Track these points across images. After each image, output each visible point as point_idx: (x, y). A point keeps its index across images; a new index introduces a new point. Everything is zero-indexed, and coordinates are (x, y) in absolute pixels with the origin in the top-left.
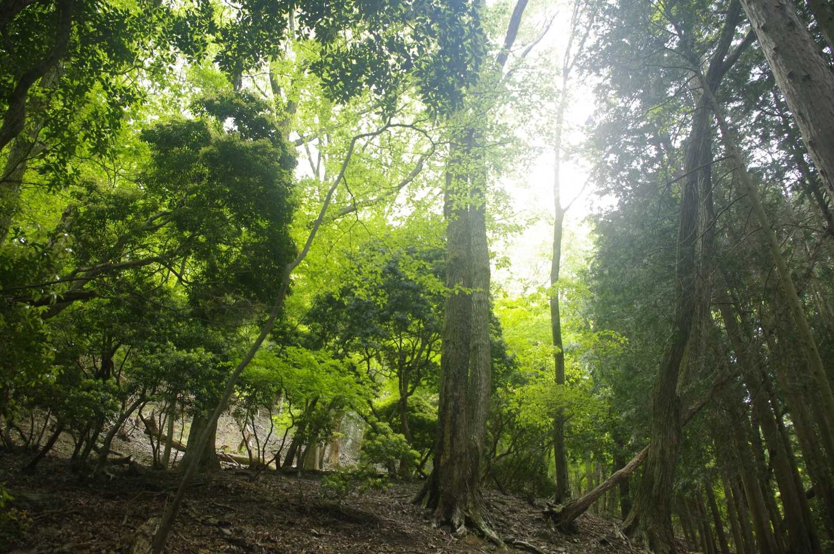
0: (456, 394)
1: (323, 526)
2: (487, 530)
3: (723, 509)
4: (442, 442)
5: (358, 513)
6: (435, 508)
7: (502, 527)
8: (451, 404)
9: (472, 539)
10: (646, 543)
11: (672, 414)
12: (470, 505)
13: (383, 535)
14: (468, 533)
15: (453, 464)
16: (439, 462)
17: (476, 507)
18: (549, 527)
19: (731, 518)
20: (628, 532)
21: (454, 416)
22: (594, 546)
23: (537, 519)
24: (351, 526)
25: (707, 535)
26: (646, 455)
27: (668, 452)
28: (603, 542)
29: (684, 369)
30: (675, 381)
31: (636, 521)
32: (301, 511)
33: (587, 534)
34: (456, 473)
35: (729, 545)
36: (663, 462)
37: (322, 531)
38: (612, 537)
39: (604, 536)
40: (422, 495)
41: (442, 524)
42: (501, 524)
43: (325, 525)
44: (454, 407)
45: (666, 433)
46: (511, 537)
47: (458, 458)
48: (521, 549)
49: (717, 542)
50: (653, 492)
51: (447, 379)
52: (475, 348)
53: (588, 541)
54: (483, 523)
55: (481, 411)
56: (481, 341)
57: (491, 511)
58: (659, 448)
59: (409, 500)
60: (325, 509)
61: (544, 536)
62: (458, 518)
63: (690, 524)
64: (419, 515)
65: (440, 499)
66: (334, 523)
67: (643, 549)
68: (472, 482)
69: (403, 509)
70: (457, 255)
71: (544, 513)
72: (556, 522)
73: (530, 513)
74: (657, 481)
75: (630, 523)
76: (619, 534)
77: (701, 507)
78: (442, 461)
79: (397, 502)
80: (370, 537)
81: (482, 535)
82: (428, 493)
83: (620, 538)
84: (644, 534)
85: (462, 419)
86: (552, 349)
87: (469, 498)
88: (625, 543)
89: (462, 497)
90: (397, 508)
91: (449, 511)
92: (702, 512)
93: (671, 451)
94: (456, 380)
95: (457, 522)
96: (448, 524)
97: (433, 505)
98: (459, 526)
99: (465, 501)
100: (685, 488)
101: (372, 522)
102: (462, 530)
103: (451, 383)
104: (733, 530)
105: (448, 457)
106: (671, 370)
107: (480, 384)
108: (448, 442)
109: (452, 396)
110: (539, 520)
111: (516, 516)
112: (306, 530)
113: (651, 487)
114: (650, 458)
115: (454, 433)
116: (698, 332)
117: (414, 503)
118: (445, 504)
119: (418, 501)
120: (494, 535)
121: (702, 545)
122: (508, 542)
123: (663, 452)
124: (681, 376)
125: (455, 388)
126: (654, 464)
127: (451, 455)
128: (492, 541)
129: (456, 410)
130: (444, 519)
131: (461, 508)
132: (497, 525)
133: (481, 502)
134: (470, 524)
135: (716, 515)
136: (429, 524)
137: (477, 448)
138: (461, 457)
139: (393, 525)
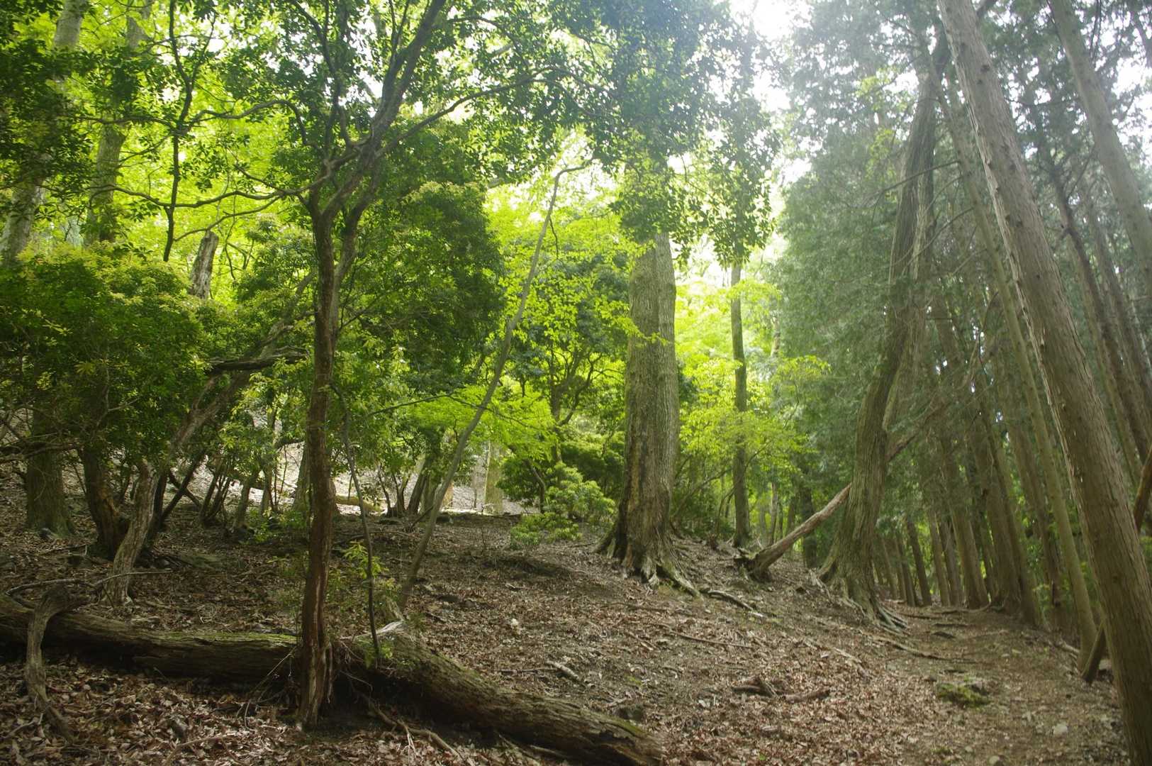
0: (644, 434)
1: (514, 579)
2: (681, 580)
3: (926, 549)
4: (629, 487)
5: (547, 565)
6: (622, 558)
7: (696, 577)
8: (639, 444)
9: (666, 590)
10: (845, 590)
11: (878, 451)
12: (661, 553)
13: (578, 587)
14: (661, 584)
15: (642, 510)
16: (626, 508)
17: (667, 554)
18: (741, 575)
19: (935, 559)
20: (825, 579)
21: (642, 458)
22: (790, 594)
23: (728, 567)
24: (543, 579)
25: (906, 580)
26: (847, 496)
27: (871, 491)
28: (800, 590)
29: (893, 399)
30: (882, 414)
31: (834, 567)
32: (488, 565)
33: (782, 581)
34: (645, 520)
35: (931, 592)
36: (866, 503)
37: (516, 585)
38: (809, 584)
39: (800, 584)
40: (606, 544)
41: (631, 575)
42: (693, 573)
43: (516, 578)
44: (642, 448)
45: (870, 472)
46: (706, 586)
47: (648, 504)
48: (719, 599)
49: (918, 588)
50: (854, 536)
51: (634, 416)
52: (661, 379)
53: (784, 590)
54: (676, 573)
55: (670, 452)
56: (668, 371)
57: (681, 559)
58: (862, 488)
59: (593, 549)
60: (512, 562)
61: (739, 585)
62: (649, 568)
63: (887, 567)
64: (606, 565)
65: (629, 548)
66: (525, 576)
67: (841, 597)
68: (662, 529)
69: (587, 559)
70: (642, 273)
71: (735, 560)
72: (749, 570)
73: (720, 560)
74: (858, 526)
75: (827, 569)
76: (816, 581)
77: (900, 547)
78: (629, 507)
79: (580, 552)
80: (566, 590)
81: (677, 585)
82: (614, 541)
83: (817, 586)
84: (843, 581)
85: (650, 462)
86: (734, 364)
87: (660, 546)
88: (822, 591)
89: (652, 545)
90: (583, 559)
91: (639, 558)
92: (901, 553)
93: (875, 491)
94: (644, 418)
95: (648, 572)
96: (638, 573)
97: (620, 553)
98: (651, 576)
99: (656, 548)
100: (883, 526)
101: (562, 573)
102: (655, 579)
103: (639, 422)
104: (937, 574)
105: (637, 503)
106: (878, 402)
107: (669, 421)
108: (635, 484)
109: (641, 436)
110: (730, 568)
111: (704, 563)
112: (499, 583)
113: (852, 531)
114: (851, 500)
115: (643, 476)
116: (910, 357)
117: (599, 552)
118: (633, 553)
119: (602, 550)
120: (689, 584)
121: (901, 591)
122: (703, 592)
123: (866, 493)
124: (889, 407)
125: (643, 427)
126: (855, 505)
127: (640, 500)
128: (687, 591)
129: (645, 451)
130: (633, 569)
131: (652, 557)
132: (689, 574)
133: (671, 550)
134: (662, 573)
135: (918, 556)
136: (619, 575)
137: (667, 492)
138: (651, 503)
139: (585, 577)
